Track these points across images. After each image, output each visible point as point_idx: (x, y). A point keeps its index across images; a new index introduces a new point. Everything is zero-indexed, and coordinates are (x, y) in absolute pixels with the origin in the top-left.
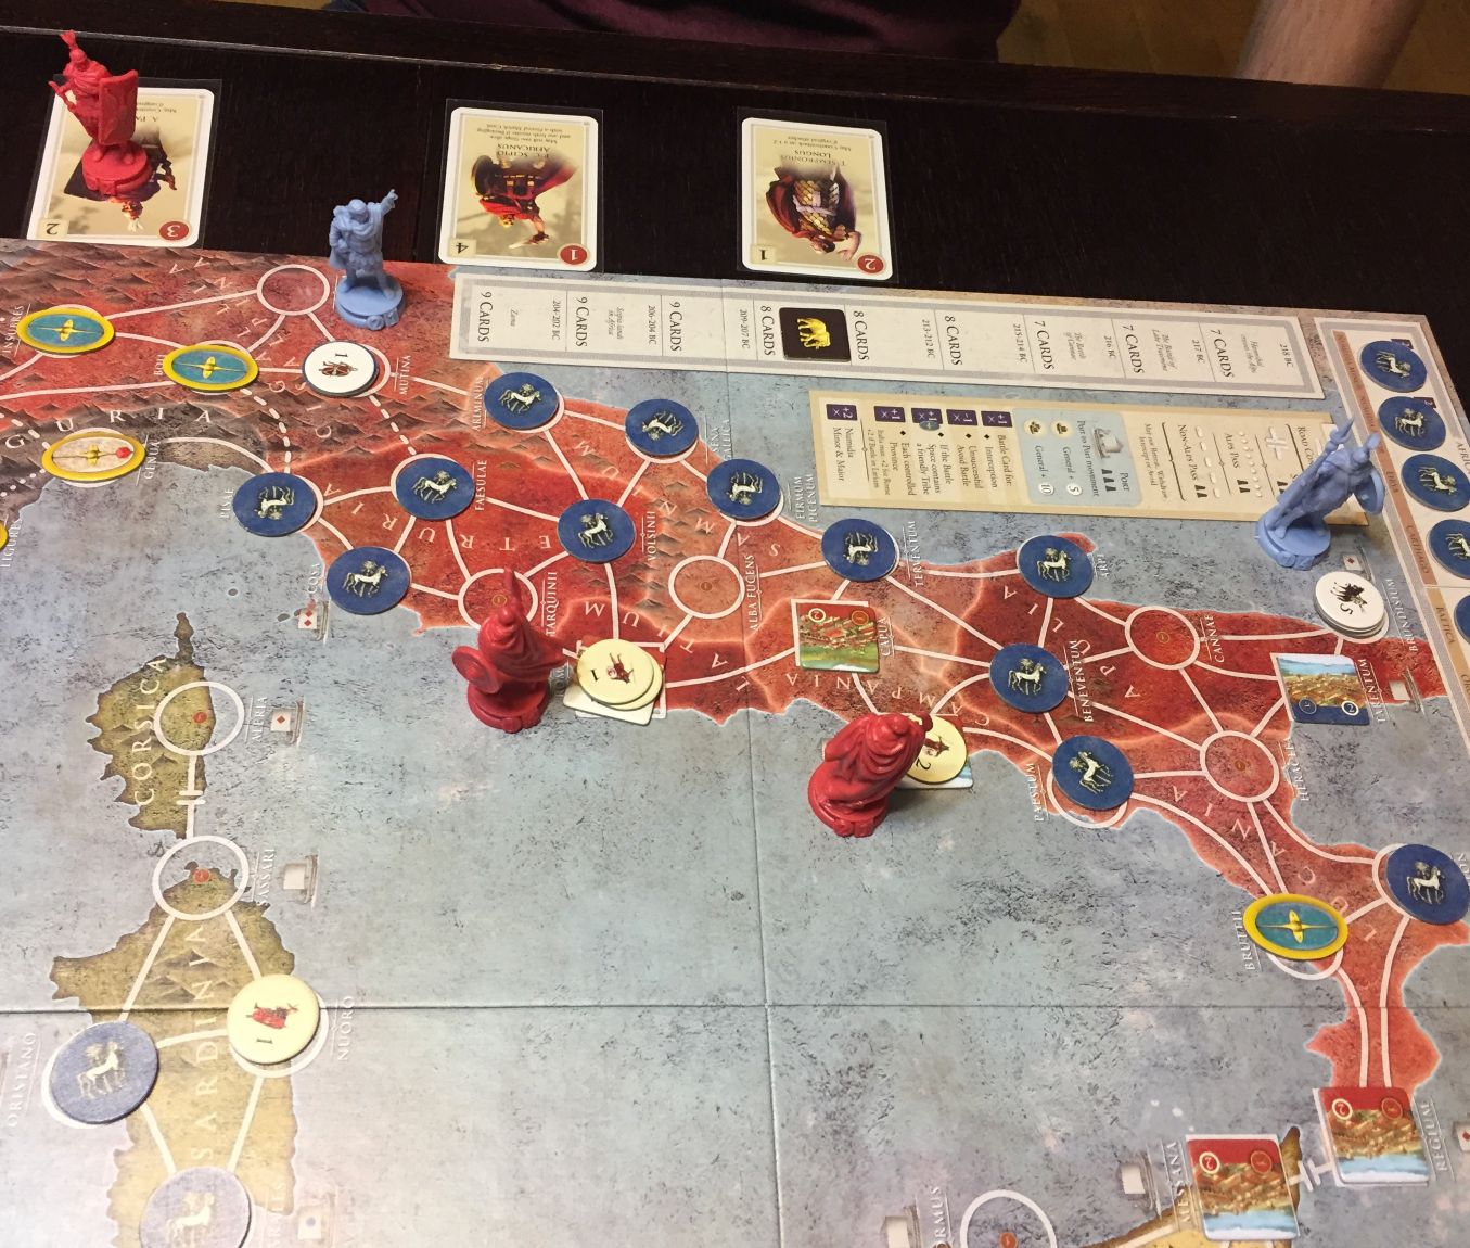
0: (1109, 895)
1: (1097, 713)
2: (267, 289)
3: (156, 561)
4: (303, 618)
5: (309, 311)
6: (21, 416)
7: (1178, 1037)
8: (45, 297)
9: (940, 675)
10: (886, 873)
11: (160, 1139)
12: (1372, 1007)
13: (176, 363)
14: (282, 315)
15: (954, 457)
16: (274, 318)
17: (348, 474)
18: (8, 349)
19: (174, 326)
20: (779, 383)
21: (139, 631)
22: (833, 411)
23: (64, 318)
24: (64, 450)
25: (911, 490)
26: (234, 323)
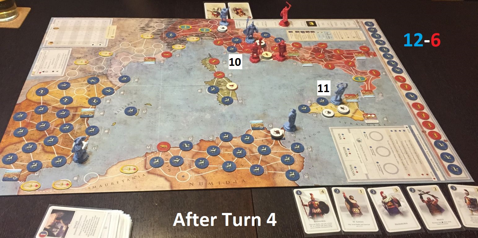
0: (333, 75)
1: (329, 59)
2: (210, 22)
3: (204, 48)
4: (224, 53)
5: (216, 24)
6: (182, 36)
8: (181, 24)
9: (308, 57)
10: (303, 74)
11: (221, 95)
12: (367, 84)
13: (200, 30)
14: (213, 25)
15: (307, 36)
16: (211, 25)
17: (226, 40)
18: (178, 29)
19: (199, 27)
20: (282, 29)
21: (204, 55)
22: (289, 32)
23: (185, 26)
24: (189, 38)
25: (301, 39)
26: (207, 26)
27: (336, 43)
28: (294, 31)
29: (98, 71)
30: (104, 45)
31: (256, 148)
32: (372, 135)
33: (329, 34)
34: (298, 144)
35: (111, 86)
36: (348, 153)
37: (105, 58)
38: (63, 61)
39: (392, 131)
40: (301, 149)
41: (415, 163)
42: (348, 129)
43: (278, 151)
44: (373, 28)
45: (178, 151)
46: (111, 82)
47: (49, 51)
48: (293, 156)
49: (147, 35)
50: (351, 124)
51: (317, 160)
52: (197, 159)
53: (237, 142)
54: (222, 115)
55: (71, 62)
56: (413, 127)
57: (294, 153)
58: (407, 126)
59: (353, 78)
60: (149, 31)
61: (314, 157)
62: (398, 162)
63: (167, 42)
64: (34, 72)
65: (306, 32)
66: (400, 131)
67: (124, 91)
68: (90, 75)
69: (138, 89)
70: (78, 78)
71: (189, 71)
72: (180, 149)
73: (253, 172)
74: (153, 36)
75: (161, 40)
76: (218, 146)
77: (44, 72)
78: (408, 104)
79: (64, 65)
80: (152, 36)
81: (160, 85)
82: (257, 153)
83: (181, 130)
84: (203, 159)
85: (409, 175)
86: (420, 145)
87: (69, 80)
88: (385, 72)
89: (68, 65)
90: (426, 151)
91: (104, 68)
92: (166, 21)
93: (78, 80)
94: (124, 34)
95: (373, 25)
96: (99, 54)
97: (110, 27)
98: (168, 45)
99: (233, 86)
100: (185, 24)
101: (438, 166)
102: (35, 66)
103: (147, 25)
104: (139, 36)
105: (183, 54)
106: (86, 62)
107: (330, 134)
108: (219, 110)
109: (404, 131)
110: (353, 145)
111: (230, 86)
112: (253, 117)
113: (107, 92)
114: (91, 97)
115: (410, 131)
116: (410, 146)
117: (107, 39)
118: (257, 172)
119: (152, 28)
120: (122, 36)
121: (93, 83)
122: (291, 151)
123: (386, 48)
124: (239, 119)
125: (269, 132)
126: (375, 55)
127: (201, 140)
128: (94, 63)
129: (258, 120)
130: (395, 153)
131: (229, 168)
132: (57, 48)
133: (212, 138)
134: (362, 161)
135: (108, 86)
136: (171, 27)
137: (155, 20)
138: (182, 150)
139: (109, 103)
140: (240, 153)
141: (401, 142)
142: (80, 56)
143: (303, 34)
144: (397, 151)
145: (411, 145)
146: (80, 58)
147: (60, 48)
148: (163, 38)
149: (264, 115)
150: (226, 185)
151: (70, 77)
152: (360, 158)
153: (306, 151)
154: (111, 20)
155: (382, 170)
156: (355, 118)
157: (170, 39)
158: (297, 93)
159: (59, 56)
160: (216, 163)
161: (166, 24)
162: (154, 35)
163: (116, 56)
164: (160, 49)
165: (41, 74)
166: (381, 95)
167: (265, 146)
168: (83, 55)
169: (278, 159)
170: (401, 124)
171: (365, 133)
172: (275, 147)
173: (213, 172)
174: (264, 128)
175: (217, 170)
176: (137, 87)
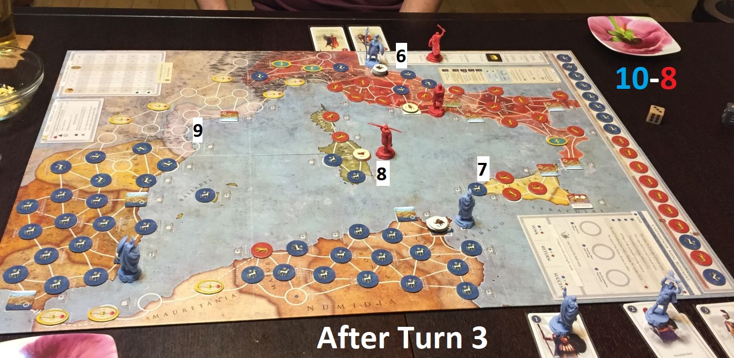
0: (515, 136)
1: (508, 112)
2: (319, 56)
3: (313, 97)
4: (345, 104)
6: (278, 77)
7: (532, 153)
9: (475, 108)
10: (470, 134)
11: (346, 168)
12: (570, 148)
13: (305, 68)
14: (323, 60)
15: (471, 77)
16: (322, 61)
17: (346, 83)
18: (270, 68)
19: (302, 63)
20: (431, 66)
21: (314, 106)
22: (443, 70)
23: (280, 62)
24: (289, 81)
25: (463, 81)
26: (314, 62)
27: (516, 87)
28: (450, 69)
29: (148, 134)
30: (155, 92)
31: (408, 250)
32: (583, 226)
33: (504, 73)
34: (472, 242)
35: (170, 156)
36: (550, 254)
37: (158, 113)
38: (90, 118)
39: (613, 220)
40: (478, 251)
41: (653, 268)
42: (547, 218)
43: (441, 253)
44: (571, 65)
45: (285, 257)
46: (170, 150)
47: (67, 103)
48: (466, 261)
49: (223, 77)
50: (550, 210)
51: (503, 266)
52: (315, 268)
53: (376, 240)
54: (350, 200)
55: (105, 120)
56: (645, 213)
57: (467, 257)
58: (636, 213)
59: (547, 139)
60: (224, 70)
61: (499, 262)
62: (628, 268)
63: (254, 88)
64: (46, 137)
65: (469, 70)
66: (626, 220)
67: (192, 164)
68: (136, 139)
69: (214, 161)
70: (118, 145)
71: (292, 132)
72: (287, 253)
73: (407, 288)
74: (232, 79)
75: (244, 84)
76: (348, 248)
77: (61, 136)
78: (634, 178)
79: (92, 124)
80: (229, 79)
81: (248, 153)
82: (409, 257)
83: (287, 223)
84: (325, 268)
85: (646, 287)
86: (658, 241)
87: (102, 149)
88: (595, 131)
89: (99, 125)
90: (668, 249)
91: (157, 129)
92: (251, 55)
93: (118, 147)
94: (185, 76)
95: (570, 59)
96: (149, 106)
97: (162, 65)
98: (256, 92)
99: (363, 154)
100: (280, 59)
101: (688, 272)
102: (46, 128)
103: (221, 62)
104: (209, 78)
105: (280, 104)
106: (128, 120)
107: (520, 226)
108: (345, 192)
109: (632, 220)
110: (557, 243)
111: (359, 154)
112: (399, 201)
113: (167, 166)
114: (140, 175)
115: (641, 220)
116: (642, 242)
117: (159, 84)
118: (412, 286)
119: (229, 66)
120: (183, 79)
121: (141, 153)
122: (462, 253)
123: (592, 94)
124: (377, 205)
125: (425, 224)
126: (576, 104)
127: (320, 239)
128: (142, 121)
129: (407, 206)
130: (622, 254)
131: (368, 282)
132: (79, 98)
133: (337, 236)
134: (573, 268)
135: (166, 157)
136: (258, 64)
137: (233, 53)
138: (291, 256)
139: (170, 183)
140: (382, 258)
141: (630, 237)
142: (117, 110)
143: (465, 74)
144: (624, 251)
145: (645, 240)
146: (118, 113)
147: (84, 97)
148: (248, 82)
149: (415, 199)
150: (364, 308)
151: (103, 144)
152: (569, 263)
153: (484, 252)
154: (163, 54)
155: (604, 281)
156: (554, 201)
157: (258, 83)
158: (464, 164)
159: (83, 110)
160: (347, 275)
161: (251, 60)
162: (232, 76)
163: (176, 110)
164: (244, 97)
165: (57, 139)
166: (592, 165)
167: (421, 247)
168: (122, 109)
169: (442, 267)
170: (627, 209)
171: (572, 223)
172: (437, 248)
173: (343, 288)
174: (416, 218)
175: (349, 285)
176: (211, 157)
